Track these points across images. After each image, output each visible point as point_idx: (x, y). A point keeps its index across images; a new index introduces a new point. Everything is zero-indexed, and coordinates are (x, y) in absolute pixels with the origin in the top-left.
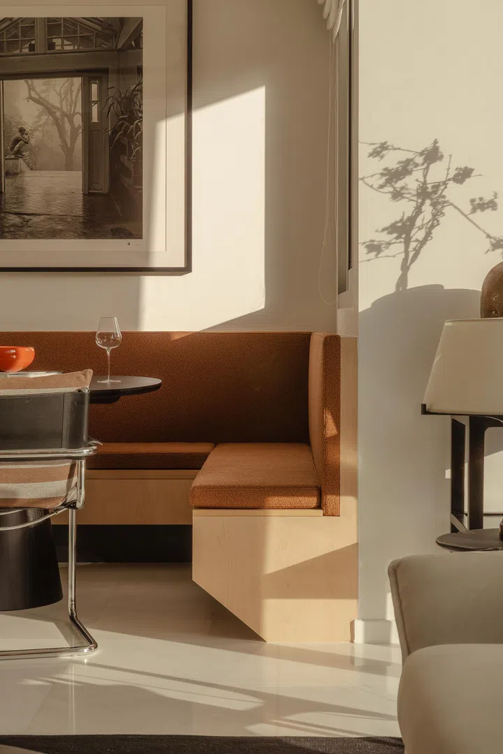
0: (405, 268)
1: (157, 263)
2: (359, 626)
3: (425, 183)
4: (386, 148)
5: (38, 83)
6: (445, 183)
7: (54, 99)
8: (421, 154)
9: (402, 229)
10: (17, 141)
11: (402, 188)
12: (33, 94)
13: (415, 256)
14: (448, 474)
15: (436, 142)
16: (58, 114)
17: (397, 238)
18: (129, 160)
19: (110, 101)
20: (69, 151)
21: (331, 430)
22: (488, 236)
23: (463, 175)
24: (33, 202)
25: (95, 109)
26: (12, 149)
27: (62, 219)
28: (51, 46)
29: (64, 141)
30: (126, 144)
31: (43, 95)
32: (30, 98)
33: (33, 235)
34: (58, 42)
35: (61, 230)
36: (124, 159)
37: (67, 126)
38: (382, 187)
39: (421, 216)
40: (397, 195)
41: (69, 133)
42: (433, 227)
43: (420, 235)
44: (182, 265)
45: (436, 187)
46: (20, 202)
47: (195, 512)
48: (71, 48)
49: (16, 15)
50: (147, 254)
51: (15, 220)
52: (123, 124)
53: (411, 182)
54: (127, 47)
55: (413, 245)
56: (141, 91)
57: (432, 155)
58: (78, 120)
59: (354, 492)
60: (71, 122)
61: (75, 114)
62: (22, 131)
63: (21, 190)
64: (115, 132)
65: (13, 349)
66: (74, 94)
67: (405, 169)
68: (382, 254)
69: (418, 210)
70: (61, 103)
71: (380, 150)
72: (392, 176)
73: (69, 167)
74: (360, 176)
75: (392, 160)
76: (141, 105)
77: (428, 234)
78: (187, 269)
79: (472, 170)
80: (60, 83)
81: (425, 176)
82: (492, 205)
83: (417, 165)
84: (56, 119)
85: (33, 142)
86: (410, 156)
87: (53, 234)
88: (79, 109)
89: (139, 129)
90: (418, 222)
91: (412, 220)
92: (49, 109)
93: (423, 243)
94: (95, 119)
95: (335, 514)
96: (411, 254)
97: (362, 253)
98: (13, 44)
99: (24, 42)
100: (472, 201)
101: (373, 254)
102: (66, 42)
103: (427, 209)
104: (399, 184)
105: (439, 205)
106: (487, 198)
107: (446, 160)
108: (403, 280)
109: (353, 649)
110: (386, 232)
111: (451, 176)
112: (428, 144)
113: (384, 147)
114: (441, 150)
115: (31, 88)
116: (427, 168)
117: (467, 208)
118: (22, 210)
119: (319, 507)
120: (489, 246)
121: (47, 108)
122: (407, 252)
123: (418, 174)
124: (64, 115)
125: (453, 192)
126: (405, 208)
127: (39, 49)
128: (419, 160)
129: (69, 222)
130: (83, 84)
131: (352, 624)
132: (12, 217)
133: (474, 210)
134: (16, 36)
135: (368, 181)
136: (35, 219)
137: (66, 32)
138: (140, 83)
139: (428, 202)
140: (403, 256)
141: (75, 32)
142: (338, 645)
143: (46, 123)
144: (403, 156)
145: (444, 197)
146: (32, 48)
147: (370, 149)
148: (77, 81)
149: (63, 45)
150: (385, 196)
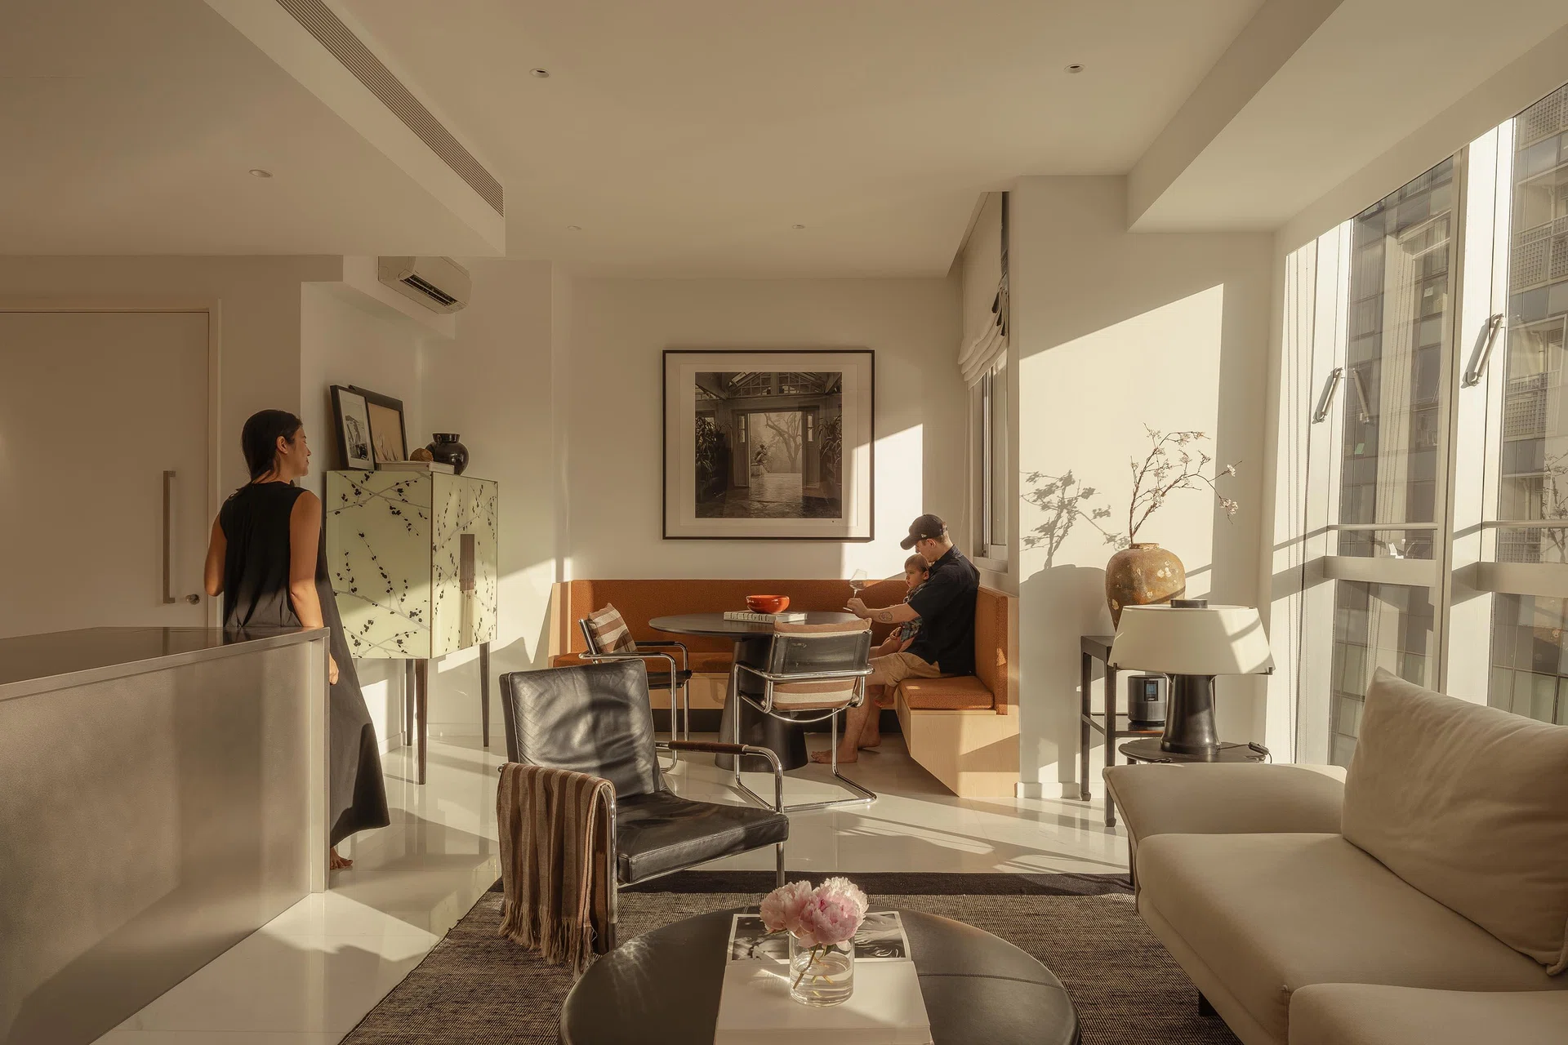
0: (1050, 554)
1: (853, 535)
2: (1021, 787)
3: (1063, 498)
4: (1038, 476)
5: (773, 415)
6: (1076, 498)
7: (784, 427)
8: (1061, 479)
9: (1048, 529)
10: (759, 453)
11: (1049, 502)
12: (770, 423)
13: (1057, 547)
14: (1079, 689)
15: (1070, 472)
16: (786, 436)
17: (1045, 535)
18: (833, 466)
19: (820, 428)
20: (793, 461)
21: (1001, 661)
22: (1105, 534)
23: (1088, 493)
24: (770, 495)
25: (810, 432)
26: (756, 459)
27: (788, 505)
28: (782, 391)
29: (790, 453)
30: (831, 455)
31: (776, 424)
32: (768, 425)
33: (769, 516)
34: (786, 388)
35: (788, 512)
36: (830, 466)
37: (793, 444)
38: (1035, 501)
39: (1060, 521)
40: (1045, 507)
41: (793, 448)
42: (1068, 527)
43: (1060, 532)
44: (869, 536)
45: (1070, 501)
46: (760, 493)
47: (912, 712)
48: (795, 392)
49: (758, 371)
50: (847, 528)
51: (757, 505)
52: (828, 443)
53: (1054, 499)
54: (831, 392)
55: (1055, 539)
56: (840, 421)
57: (1068, 481)
58: (799, 440)
59: (1017, 702)
60: (795, 442)
61: (797, 436)
62: (762, 447)
63: (761, 486)
64: (823, 448)
65: (776, 598)
66: (797, 423)
67: (1050, 490)
68: (1035, 545)
69: (1059, 516)
70: (788, 428)
71: (1033, 478)
72: (1041, 494)
73: (793, 470)
74: (1020, 494)
75: (1041, 484)
76: (841, 430)
77: (1066, 532)
78: (871, 538)
79: (1094, 490)
80: (787, 415)
81: (1063, 494)
82: (1107, 513)
83: (1058, 487)
84: (784, 439)
85: (769, 454)
86: (1054, 481)
87: (783, 515)
88: (800, 432)
89: (839, 445)
90: (1059, 525)
91: (1055, 523)
92: (780, 433)
93: (1062, 538)
94: (810, 439)
95: (1004, 713)
96: (1054, 545)
97: (1022, 543)
98: (756, 390)
99: (763, 388)
100: (1094, 511)
101: (1030, 545)
102: (791, 389)
103: (1065, 514)
104: (1046, 500)
105: (1072, 514)
106: (1104, 510)
107: (1077, 483)
108: (1049, 562)
109: (1016, 802)
110: (1038, 531)
111: (1080, 494)
112: (1064, 474)
113: (1036, 475)
114: (1073, 477)
115: (768, 419)
116: (1065, 489)
117: (1091, 516)
118: (761, 499)
119: (993, 708)
120: (1105, 540)
121: (779, 432)
122: (1051, 544)
123: (1059, 493)
124: (790, 436)
125: (1082, 505)
126: (1051, 515)
127: (773, 393)
128: (1059, 484)
129: (793, 507)
130: (803, 415)
131: (1016, 785)
132: (756, 503)
133: (1095, 517)
134: (758, 384)
135: (1027, 497)
136: (771, 505)
137: (791, 382)
138: (840, 416)
139: (1065, 511)
140: (1049, 546)
141: (798, 382)
142: (1006, 800)
143: (778, 442)
144: (1049, 481)
145: (1076, 507)
146: (769, 392)
147: (1028, 476)
148: (799, 414)
149: (789, 390)
150: (1037, 507)
